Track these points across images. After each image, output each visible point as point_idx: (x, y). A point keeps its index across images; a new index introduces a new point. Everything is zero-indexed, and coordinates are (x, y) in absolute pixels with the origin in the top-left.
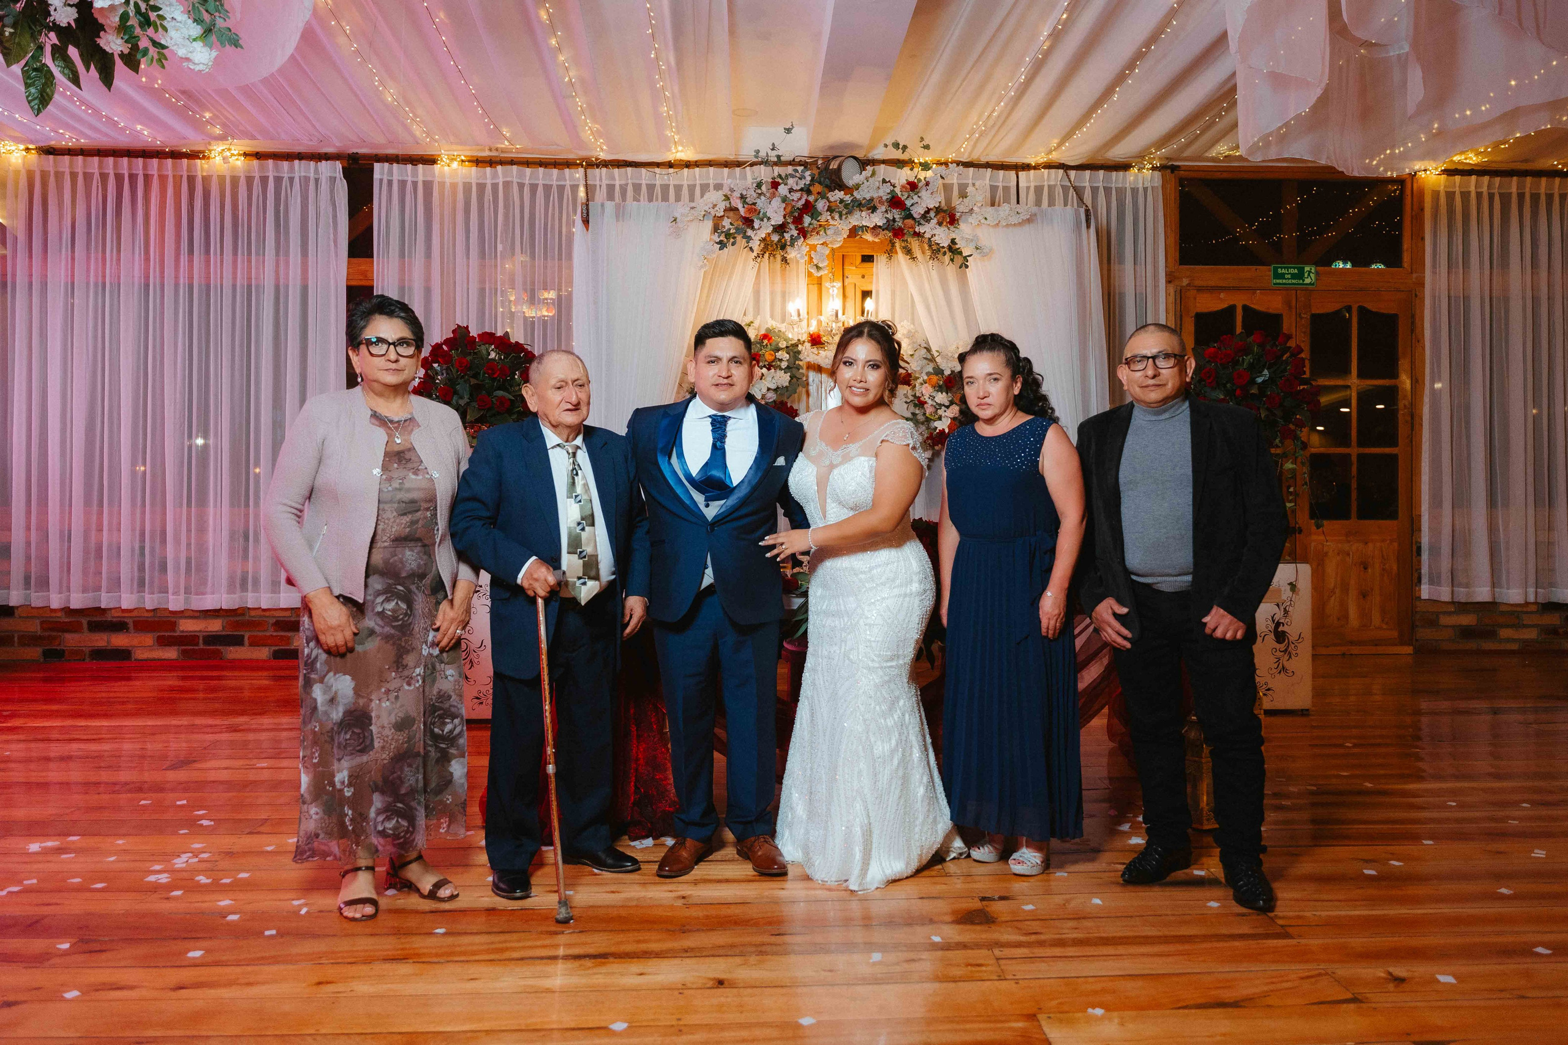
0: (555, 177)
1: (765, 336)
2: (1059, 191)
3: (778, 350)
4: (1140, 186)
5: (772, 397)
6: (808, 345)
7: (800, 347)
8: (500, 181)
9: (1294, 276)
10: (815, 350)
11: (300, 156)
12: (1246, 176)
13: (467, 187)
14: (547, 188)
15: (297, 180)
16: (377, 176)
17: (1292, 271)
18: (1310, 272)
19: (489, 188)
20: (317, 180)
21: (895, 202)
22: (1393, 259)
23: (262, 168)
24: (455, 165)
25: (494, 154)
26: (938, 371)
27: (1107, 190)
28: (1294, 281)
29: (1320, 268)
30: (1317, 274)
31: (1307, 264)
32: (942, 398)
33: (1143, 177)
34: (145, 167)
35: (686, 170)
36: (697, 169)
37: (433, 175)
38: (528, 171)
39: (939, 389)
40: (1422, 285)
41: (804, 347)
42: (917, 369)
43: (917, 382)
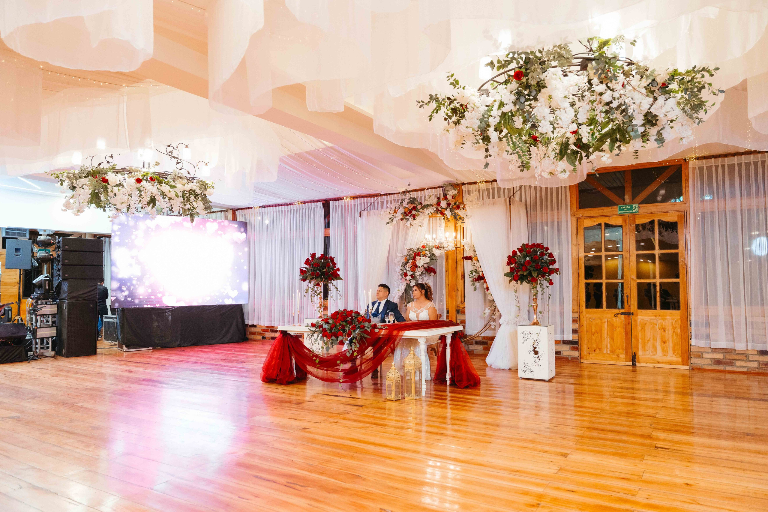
1: (423, 247)
3: (426, 251)
5: (426, 266)
9: (628, 209)
11: (313, 201)
13: (351, 205)
15: (313, 208)
16: (330, 205)
17: (627, 207)
18: (636, 207)
20: (317, 207)
22: (679, 195)
23: (305, 206)
24: (348, 199)
28: (628, 211)
29: (640, 205)
30: (639, 208)
31: (634, 204)
34: (282, 209)
37: (343, 203)
38: (366, 199)
40: (689, 208)
41: (434, 249)
42: (472, 255)
43: (473, 259)
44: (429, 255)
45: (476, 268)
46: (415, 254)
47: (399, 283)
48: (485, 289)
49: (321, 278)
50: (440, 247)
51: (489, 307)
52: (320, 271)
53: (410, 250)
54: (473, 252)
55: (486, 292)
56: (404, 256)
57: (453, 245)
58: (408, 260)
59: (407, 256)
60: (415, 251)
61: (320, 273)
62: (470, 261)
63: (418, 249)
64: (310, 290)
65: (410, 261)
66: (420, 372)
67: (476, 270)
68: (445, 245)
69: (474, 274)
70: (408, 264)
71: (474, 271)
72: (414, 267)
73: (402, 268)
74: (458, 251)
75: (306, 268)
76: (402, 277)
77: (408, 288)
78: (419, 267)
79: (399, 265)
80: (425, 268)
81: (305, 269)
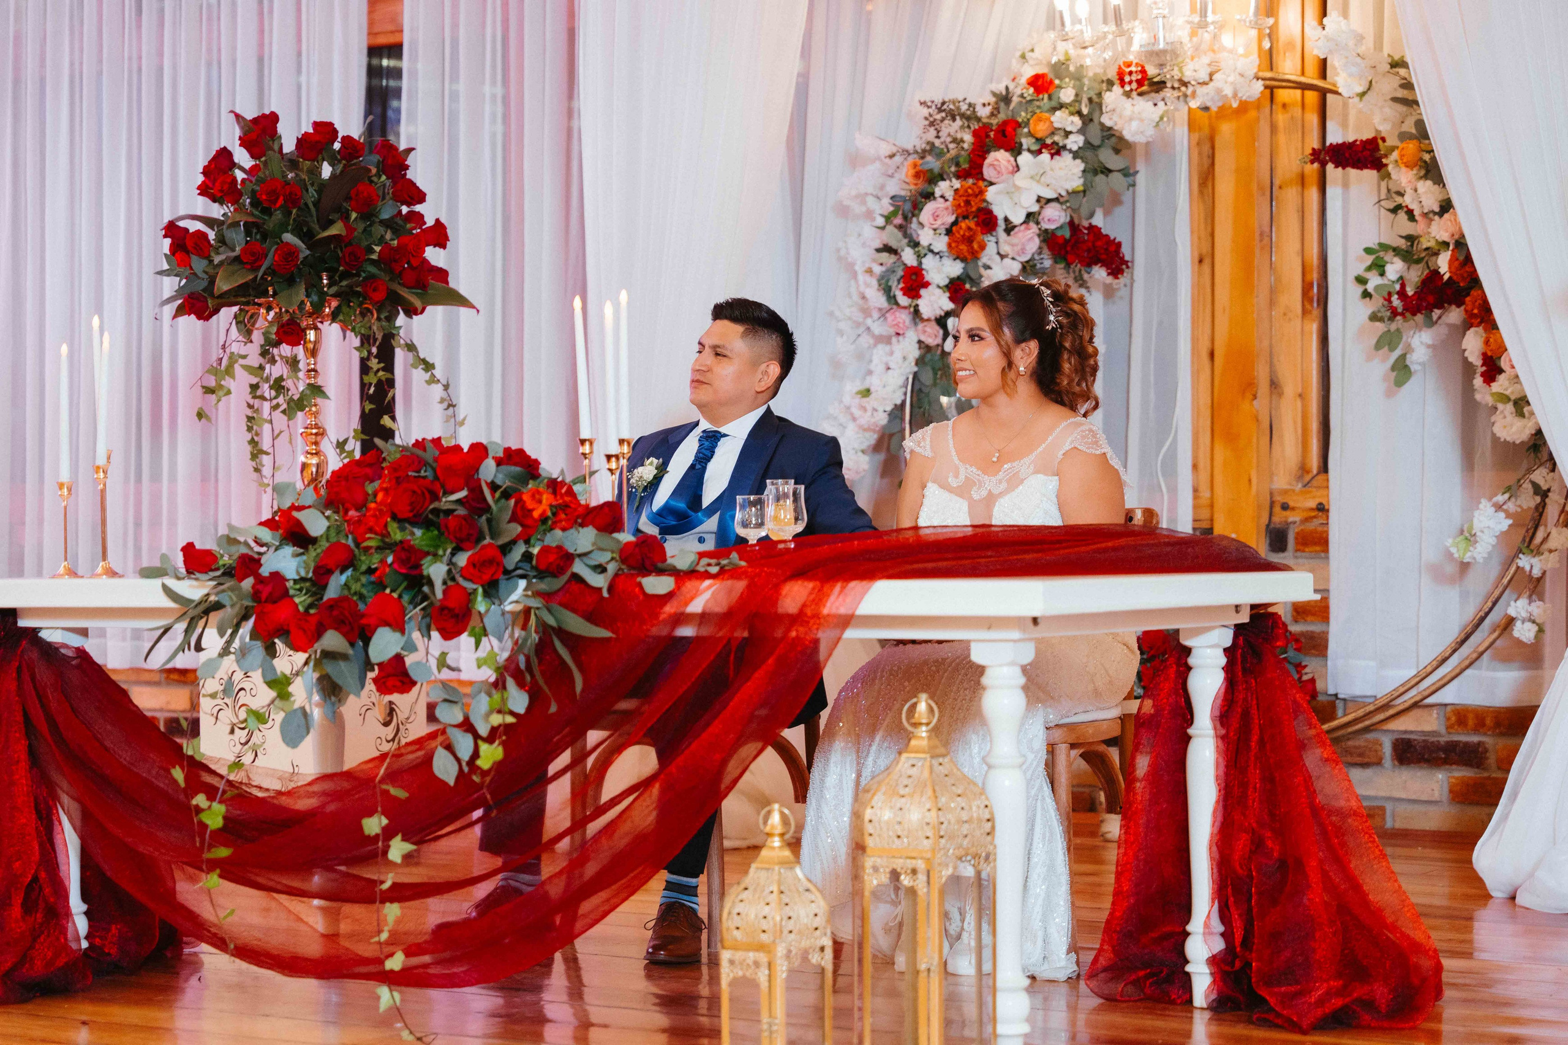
1: (1038, 82)
3: (1061, 107)
5: (1055, 217)
6: (1118, 92)
41: (1113, 98)
42: (1385, 128)
43: (1390, 160)
44: (1075, 142)
45: (1409, 228)
46: (981, 135)
47: (866, 341)
48: (1468, 368)
49: (313, 286)
50: (1158, 86)
51: (1500, 498)
52: (306, 236)
53: (948, 111)
54: (1393, 111)
55: (1483, 393)
56: (906, 152)
57: (1251, 63)
58: (934, 178)
59: (923, 154)
60: (983, 112)
61: (305, 252)
62: (1370, 175)
63: (1005, 98)
64: (239, 384)
65: (945, 188)
66: (987, 910)
67: (1411, 239)
68: (1194, 69)
69: (1395, 268)
70: (929, 208)
71: (1396, 251)
72: (976, 222)
73: (892, 236)
74: (1281, 118)
75: (209, 222)
76: (892, 299)
77: (927, 377)
78: (1010, 227)
79: (869, 215)
80: (1049, 239)
81: (194, 226)
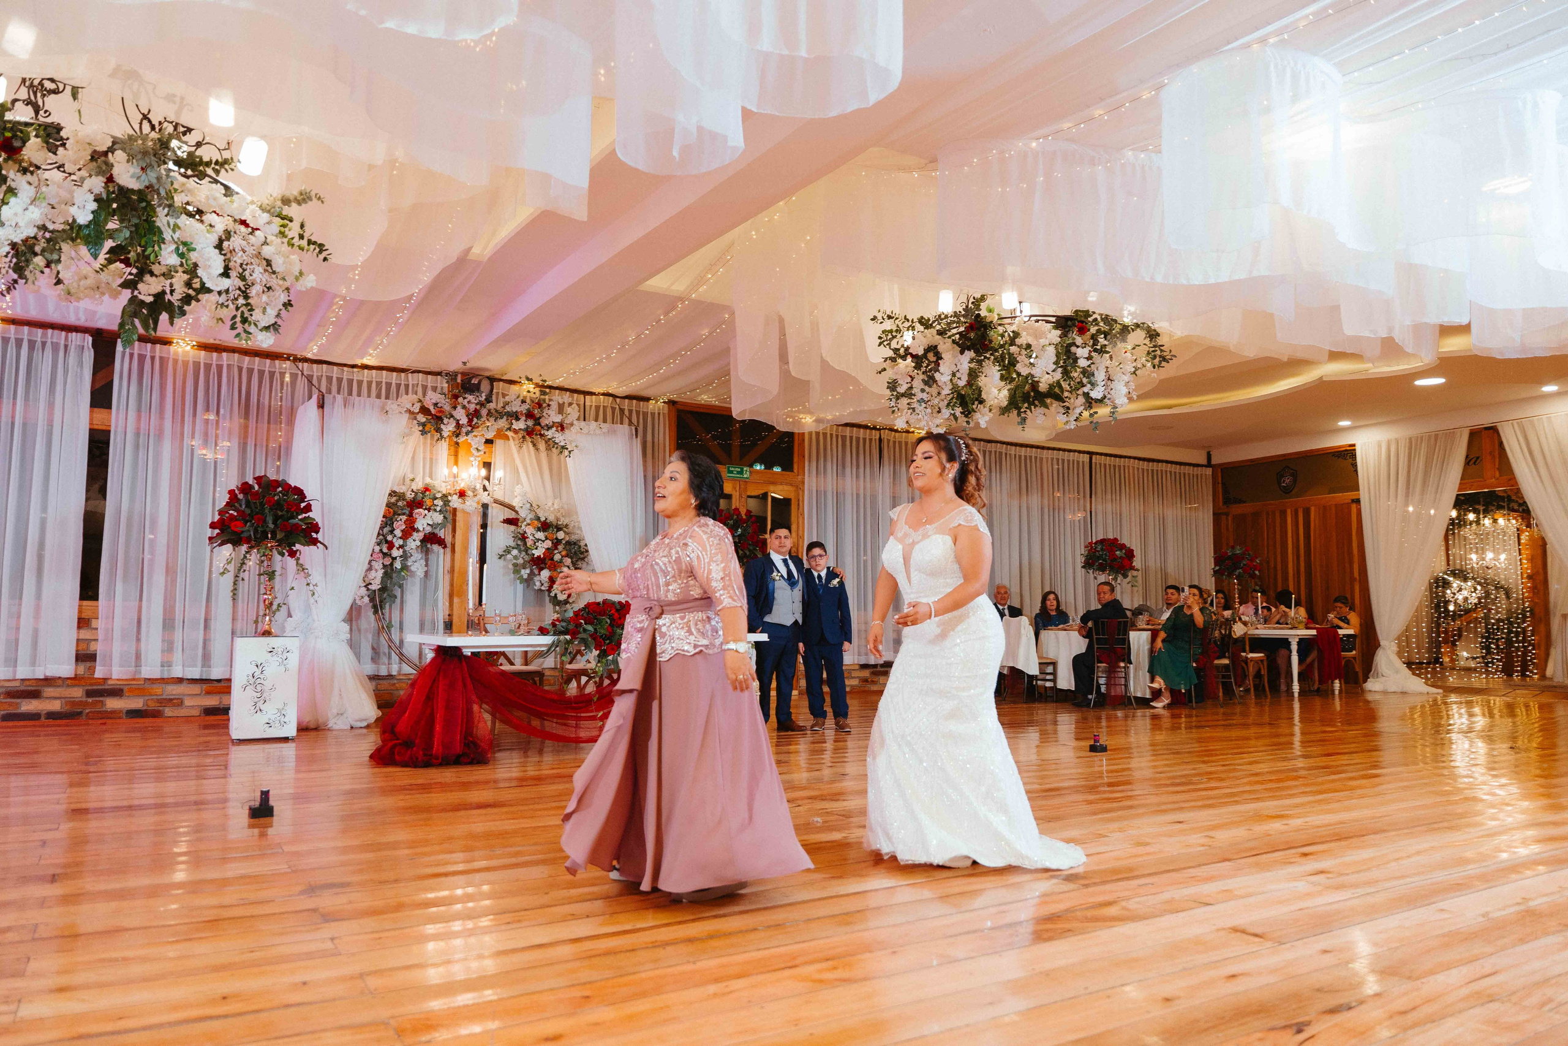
0: (267, 366)
1: (427, 489)
2: (609, 412)
3: (436, 498)
4: (657, 412)
5: (429, 529)
6: (455, 497)
7: (450, 498)
8: (225, 363)
9: (738, 473)
10: (460, 500)
11: (54, 326)
12: (713, 412)
13: (197, 365)
14: (261, 373)
15: (49, 346)
16: (119, 349)
17: (737, 470)
18: (746, 471)
19: (214, 366)
20: (66, 346)
21: (529, 415)
22: (788, 467)
23: (18, 332)
24: (186, 347)
25: (217, 342)
26: (538, 519)
27: (638, 413)
28: (737, 476)
29: (749, 469)
30: (750, 472)
31: (744, 466)
32: (541, 535)
33: (657, 406)
35: (366, 371)
36: (374, 371)
37: (169, 352)
38: (247, 358)
39: (539, 530)
40: (803, 483)
42: (524, 516)
43: (522, 524)
46: (410, 503)
53: (395, 494)
54: (528, 512)
58: (393, 514)
59: (390, 506)
60: (408, 496)
63: (414, 493)
65: (401, 517)
70: (395, 523)
71: (514, 548)
72: (410, 530)
77: (385, 574)
78: (418, 531)
80: (425, 535)
